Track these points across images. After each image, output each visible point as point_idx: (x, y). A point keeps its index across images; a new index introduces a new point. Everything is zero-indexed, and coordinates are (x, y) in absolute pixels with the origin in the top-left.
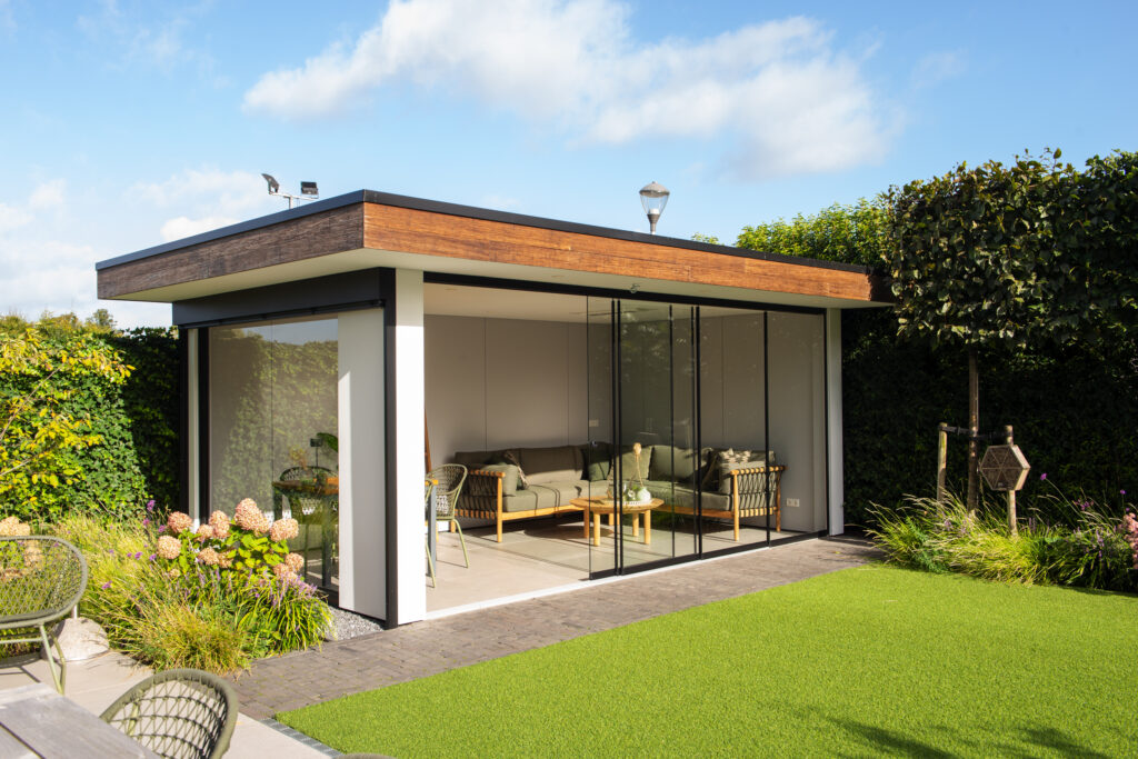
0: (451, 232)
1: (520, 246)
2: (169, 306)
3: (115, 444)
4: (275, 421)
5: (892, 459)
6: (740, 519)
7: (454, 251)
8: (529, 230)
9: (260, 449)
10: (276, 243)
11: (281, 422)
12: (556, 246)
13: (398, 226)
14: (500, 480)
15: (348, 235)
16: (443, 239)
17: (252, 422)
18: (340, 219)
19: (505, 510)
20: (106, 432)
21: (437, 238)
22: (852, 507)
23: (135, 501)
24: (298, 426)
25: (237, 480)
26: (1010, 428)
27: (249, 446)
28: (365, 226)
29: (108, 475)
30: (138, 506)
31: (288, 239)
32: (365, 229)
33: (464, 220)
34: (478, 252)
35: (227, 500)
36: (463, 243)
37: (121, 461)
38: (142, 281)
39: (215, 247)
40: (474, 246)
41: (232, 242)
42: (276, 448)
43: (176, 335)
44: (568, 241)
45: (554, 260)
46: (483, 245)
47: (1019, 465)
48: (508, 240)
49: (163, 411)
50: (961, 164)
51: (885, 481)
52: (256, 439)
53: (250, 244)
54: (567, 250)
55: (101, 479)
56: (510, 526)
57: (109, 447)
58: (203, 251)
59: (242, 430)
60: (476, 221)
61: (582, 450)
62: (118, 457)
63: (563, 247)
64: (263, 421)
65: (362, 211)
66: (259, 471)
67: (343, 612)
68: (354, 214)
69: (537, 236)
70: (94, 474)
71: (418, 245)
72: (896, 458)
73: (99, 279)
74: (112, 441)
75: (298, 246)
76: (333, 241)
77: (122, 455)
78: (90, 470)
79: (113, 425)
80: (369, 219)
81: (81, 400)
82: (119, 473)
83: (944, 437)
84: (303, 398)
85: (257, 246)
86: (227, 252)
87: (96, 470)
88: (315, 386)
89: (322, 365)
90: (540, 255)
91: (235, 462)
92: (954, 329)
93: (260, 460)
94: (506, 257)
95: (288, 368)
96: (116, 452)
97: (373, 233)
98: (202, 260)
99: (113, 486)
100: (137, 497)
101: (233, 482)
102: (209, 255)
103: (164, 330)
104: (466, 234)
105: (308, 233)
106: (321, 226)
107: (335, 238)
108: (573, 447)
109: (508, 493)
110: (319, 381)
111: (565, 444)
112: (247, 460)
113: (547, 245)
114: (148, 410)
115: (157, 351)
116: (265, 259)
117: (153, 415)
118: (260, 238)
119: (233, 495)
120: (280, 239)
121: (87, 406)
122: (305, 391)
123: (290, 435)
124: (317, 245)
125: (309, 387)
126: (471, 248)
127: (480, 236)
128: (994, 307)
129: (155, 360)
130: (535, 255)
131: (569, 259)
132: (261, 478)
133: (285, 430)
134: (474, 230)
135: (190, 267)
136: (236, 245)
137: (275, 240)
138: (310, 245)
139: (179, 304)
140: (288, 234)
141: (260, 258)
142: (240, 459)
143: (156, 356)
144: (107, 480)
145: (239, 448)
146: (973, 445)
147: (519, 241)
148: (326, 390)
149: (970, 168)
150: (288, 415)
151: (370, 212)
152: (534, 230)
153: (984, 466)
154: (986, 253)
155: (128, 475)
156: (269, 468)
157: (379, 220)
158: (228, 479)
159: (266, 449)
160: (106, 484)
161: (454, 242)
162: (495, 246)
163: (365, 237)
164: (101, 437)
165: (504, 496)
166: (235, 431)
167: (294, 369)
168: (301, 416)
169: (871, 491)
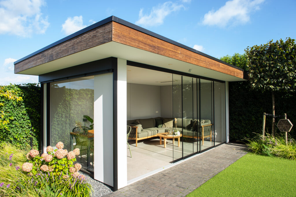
0: (145, 40)
1: (166, 49)
2: (38, 77)
3: (20, 119)
4: (71, 112)
5: (244, 122)
6: (204, 138)
7: (145, 47)
8: (168, 44)
9: (66, 120)
10: (72, 46)
11: (73, 112)
12: (176, 51)
13: (126, 34)
14: (137, 129)
15: (104, 37)
16: (142, 42)
17: (63, 112)
18: (100, 30)
19: (138, 138)
20: (17, 116)
21: (139, 41)
22: (232, 135)
23: (26, 137)
24: (78, 113)
25: (59, 130)
26: (286, 114)
27: (63, 119)
28: (113, 31)
29: (18, 129)
30: (28, 139)
31: (78, 43)
32: (113, 33)
33: (149, 36)
34: (153, 49)
35: (56, 136)
36: (148, 45)
37: (22, 125)
38: (26, 67)
39: (50, 51)
40: (152, 47)
41: (56, 48)
42: (71, 120)
43: (40, 85)
44: (180, 50)
45: (175, 56)
46: (154, 46)
47: (290, 125)
48: (162, 46)
49: (35, 109)
50: (271, 40)
51: (242, 128)
52: (65, 117)
53: (62, 47)
54: (179, 53)
55: (15, 131)
56: (139, 141)
57: (18, 120)
58: (46, 53)
59: (61, 115)
60: (152, 37)
61: (155, 119)
62: (21, 123)
63: (178, 52)
64: (67, 112)
65: (112, 25)
66: (66, 127)
67: (96, 181)
68: (107, 27)
69: (170, 47)
70: (13, 129)
71: (133, 43)
72: (245, 122)
73: (15, 67)
74: (19, 118)
75: (82, 45)
76: (97, 41)
77: (22, 123)
78: (11, 128)
79: (19, 113)
80: (114, 29)
81: (8, 106)
82: (21, 129)
83: (265, 117)
84: (79, 105)
85: (65, 48)
86: (54, 52)
87: (13, 128)
88: (83, 102)
89: (85, 95)
90: (172, 54)
91: (58, 124)
92: (270, 86)
93: (66, 124)
94: (162, 53)
95: (75, 97)
96: (20, 122)
97: (116, 35)
98: (46, 56)
99: (19, 133)
100: (27, 136)
101: (58, 131)
102: (48, 54)
103: (36, 84)
104: (149, 42)
105: (86, 39)
106: (92, 35)
107: (98, 39)
108: (153, 119)
109: (139, 133)
110: (84, 100)
111: (150, 118)
112: (62, 124)
113: (174, 50)
114: (30, 109)
115: (34, 90)
116: (68, 52)
117: (32, 110)
118: (66, 45)
119: (58, 134)
120: (74, 44)
121: (10, 108)
122: (80, 103)
123: (75, 116)
124: (90, 43)
125: (81, 102)
126: (151, 47)
127: (154, 44)
128: (282, 80)
129: (33, 93)
130: (170, 53)
131: (180, 56)
132: (66, 129)
133: (74, 115)
134: (152, 41)
135: (42, 59)
136: (57, 49)
137: (72, 44)
138: (87, 44)
139: (40, 76)
140: (78, 41)
141: (67, 53)
142: (60, 124)
143: (33, 92)
144: (17, 131)
145: (59, 120)
146: (274, 119)
147: (166, 47)
148: (86, 103)
149: (274, 41)
150: (75, 110)
151: (114, 26)
152: (170, 44)
153: (278, 125)
154: (280, 65)
155: (24, 129)
156: (69, 126)
157: (118, 30)
158: (56, 130)
159: (68, 120)
160: (17, 132)
161: (145, 44)
162: (158, 48)
163: (113, 36)
164: (15, 117)
165: (138, 133)
166: (58, 115)
167: (76, 97)
168: (78, 110)
169: (238, 131)
